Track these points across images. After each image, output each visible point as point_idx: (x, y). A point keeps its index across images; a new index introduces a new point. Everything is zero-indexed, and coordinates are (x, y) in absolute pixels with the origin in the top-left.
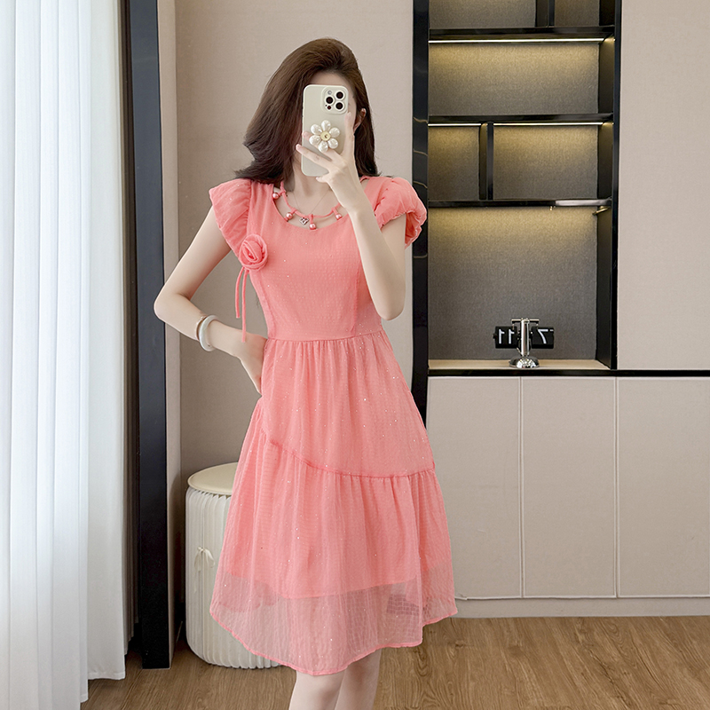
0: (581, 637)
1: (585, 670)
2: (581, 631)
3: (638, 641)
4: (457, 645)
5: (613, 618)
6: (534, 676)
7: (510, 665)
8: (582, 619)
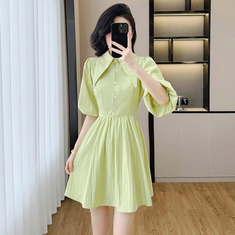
0: (199, 188)
1: (201, 199)
2: (199, 187)
3: (216, 189)
4: (163, 191)
5: (209, 183)
6: (186, 200)
7: (179, 197)
8: (200, 183)
